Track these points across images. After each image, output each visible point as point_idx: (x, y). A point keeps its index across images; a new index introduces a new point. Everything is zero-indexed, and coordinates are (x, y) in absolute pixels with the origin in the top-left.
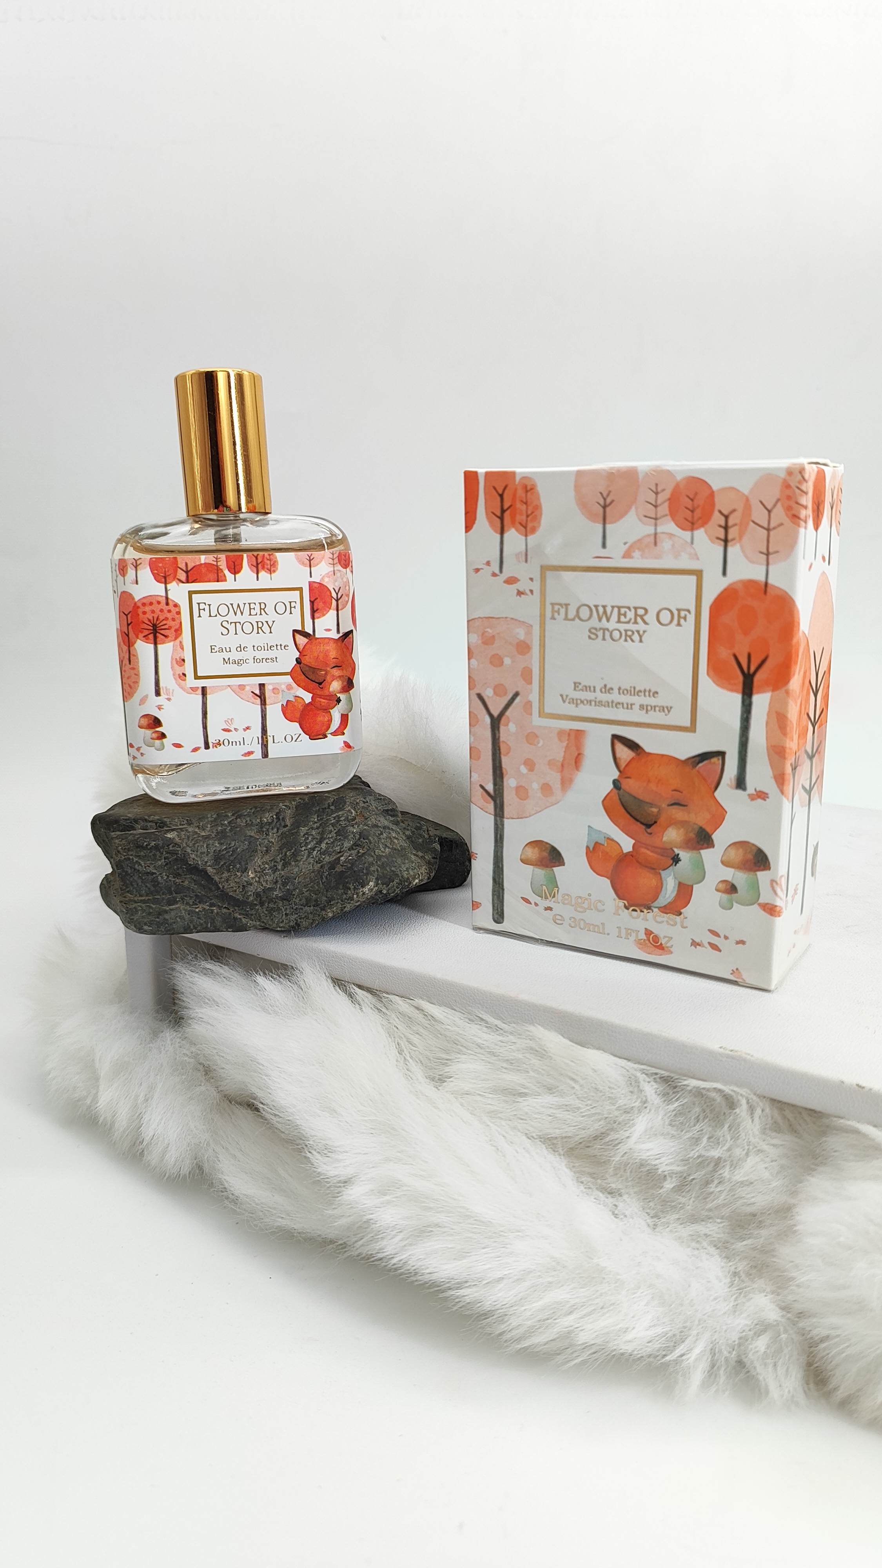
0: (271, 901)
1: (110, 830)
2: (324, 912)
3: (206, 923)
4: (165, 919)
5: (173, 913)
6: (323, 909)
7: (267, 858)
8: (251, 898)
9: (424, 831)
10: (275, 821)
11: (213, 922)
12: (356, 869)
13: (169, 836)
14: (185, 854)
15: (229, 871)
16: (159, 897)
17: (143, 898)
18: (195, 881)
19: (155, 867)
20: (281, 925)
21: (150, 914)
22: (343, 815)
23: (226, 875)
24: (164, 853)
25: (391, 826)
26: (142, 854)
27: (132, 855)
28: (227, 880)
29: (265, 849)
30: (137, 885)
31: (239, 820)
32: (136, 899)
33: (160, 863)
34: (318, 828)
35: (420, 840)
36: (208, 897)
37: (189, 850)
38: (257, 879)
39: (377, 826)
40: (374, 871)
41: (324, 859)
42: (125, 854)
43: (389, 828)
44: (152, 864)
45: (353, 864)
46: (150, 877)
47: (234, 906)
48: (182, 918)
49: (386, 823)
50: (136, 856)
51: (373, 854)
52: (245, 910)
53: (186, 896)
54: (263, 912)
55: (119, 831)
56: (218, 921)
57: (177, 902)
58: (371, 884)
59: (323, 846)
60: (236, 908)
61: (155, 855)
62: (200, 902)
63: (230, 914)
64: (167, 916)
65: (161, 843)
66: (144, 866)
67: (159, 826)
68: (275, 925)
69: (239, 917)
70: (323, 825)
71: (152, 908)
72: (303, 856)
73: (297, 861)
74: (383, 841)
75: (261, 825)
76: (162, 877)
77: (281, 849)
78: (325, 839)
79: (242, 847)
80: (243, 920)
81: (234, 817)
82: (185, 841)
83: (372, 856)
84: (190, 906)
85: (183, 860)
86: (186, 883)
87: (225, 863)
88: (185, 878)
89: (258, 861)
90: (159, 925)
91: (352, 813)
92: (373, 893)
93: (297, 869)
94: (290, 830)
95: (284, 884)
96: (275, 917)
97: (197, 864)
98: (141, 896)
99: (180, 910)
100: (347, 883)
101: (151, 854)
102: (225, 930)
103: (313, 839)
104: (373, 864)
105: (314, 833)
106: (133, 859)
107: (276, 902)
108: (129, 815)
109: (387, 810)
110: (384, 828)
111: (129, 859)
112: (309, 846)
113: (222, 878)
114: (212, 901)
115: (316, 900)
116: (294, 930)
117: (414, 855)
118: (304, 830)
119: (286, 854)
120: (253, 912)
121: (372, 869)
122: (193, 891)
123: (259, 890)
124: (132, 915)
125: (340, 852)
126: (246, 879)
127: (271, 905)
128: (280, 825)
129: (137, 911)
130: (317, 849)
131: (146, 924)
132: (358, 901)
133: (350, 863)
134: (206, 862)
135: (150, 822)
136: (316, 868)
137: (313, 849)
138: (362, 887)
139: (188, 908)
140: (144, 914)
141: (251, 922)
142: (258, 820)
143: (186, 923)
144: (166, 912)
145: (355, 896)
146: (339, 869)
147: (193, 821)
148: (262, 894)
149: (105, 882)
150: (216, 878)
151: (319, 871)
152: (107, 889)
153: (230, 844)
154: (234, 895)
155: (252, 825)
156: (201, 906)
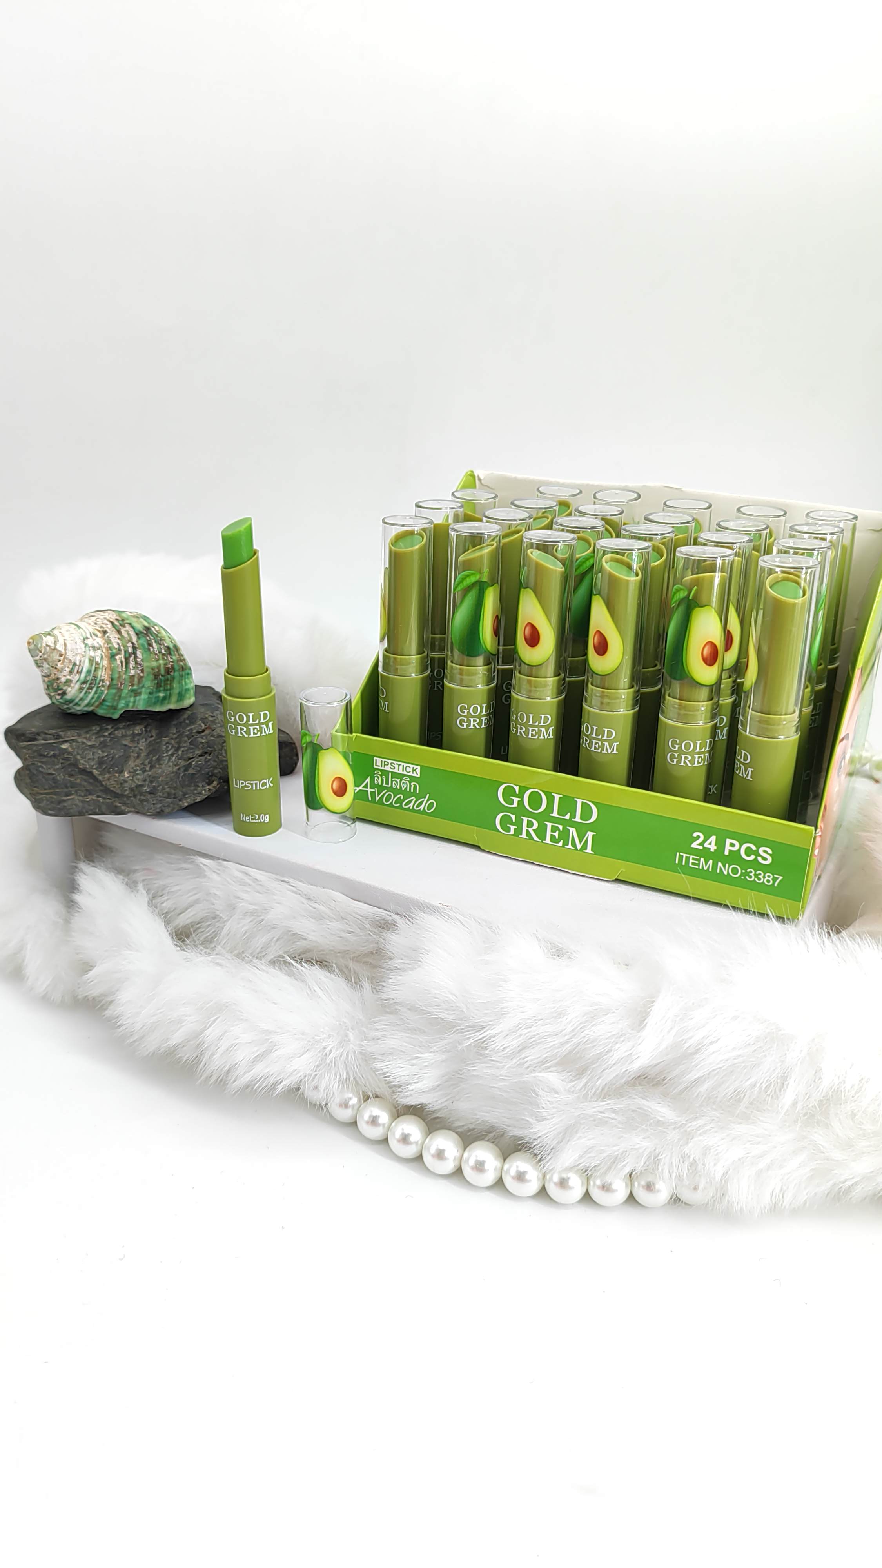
1: (18, 741)
2: (180, 803)
3: (95, 809)
4: (64, 806)
5: (69, 802)
6: (180, 800)
7: (138, 762)
8: (127, 792)
10: (144, 732)
11: (100, 807)
12: (203, 772)
13: (63, 746)
14: (77, 760)
15: (109, 772)
16: (58, 790)
17: (47, 791)
18: (84, 779)
19: (55, 769)
20: (151, 811)
22: (195, 728)
23: (107, 776)
24: (61, 759)
26: (44, 760)
27: (36, 761)
28: (109, 779)
29: (136, 754)
30: (42, 781)
31: (116, 732)
32: (42, 792)
33: (57, 767)
36: (95, 791)
37: (79, 757)
38: (131, 778)
39: (221, 736)
40: (217, 773)
41: (180, 763)
44: (52, 767)
45: (201, 768)
46: (51, 777)
47: (114, 797)
48: (76, 805)
50: (40, 762)
51: (217, 759)
52: (123, 800)
53: (79, 790)
54: (136, 802)
55: (26, 742)
56: (104, 808)
57: (72, 794)
58: (215, 783)
59: (180, 753)
60: (116, 799)
61: (54, 761)
62: (89, 794)
63: (112, 803)
64: (65, 804)
65: (57, 752)
67: (57, 739)
68: (146, 811)
69: (119, 805)
70: (181, 735)
71: (54, 798)
72: (165, 760)
73: (161, 764)
74: (225, 748)
75: (134, 735)
76: (60, 777)
77: (148, 754)
78: (181, 747)
79: (118, 753)
80: (123, 807)
81: (112, 730)
82: (76, 750)
83: (216, 762)
84: (82, 796)
85: (75, 765)
86: (78, 781)
87: (106, 767)
88: (78, 778)
89: (131, 764)
91: (202, 727)
92: (216, 789)
93: (160, 771)
94: (155, 740)
95: (151, 782)
96: (145, 805)
97: (86, 768)
98: (45, 789)
99: (75, 800)
100: (198, 782)
101: (50, 760)
102: (110, 813)
103: (172, 747)
104: (216, 768)
105: (173, 742)
106: (37, 764)
107: (145, 795)
108: (33, 730)
111: (34, 764)
112: (170, 753)
113: (104, 778)
114: (98, 794)
116: (160, 814)
118: (165, 739)
119: (152, 760)
120: (129, 802)
121: (216, 771)
122: (84, 787)
123: (133, 786)
124: (40, 803)
125: (192, 758)
126: (122, 778)
127: (142, 797)
128: (148, 735)
129: (43, 800)
130: (175, 755)
131: (50, 810)
132: (206, 795)
133: (199, 768)
134: (93, 766)
135: (50, 734)
136: (174, 770)
137: (172, 755)
138: (208, 785)
139: (81, 798)
140: (49, 802)
141: (128, 808)
142: (131, 732)
143: (82, 808)
144: (64, 801)
145: (203, 792)
146: (191, 771)
147: (82, 733)
148: (135, 789)
149: (18, 775)
150: (100, 778)
151: (176, 772)
152: (20, 780)
153: (110, 752)
154: (114, 790)
155: (126, 736)
156: (90, 797)
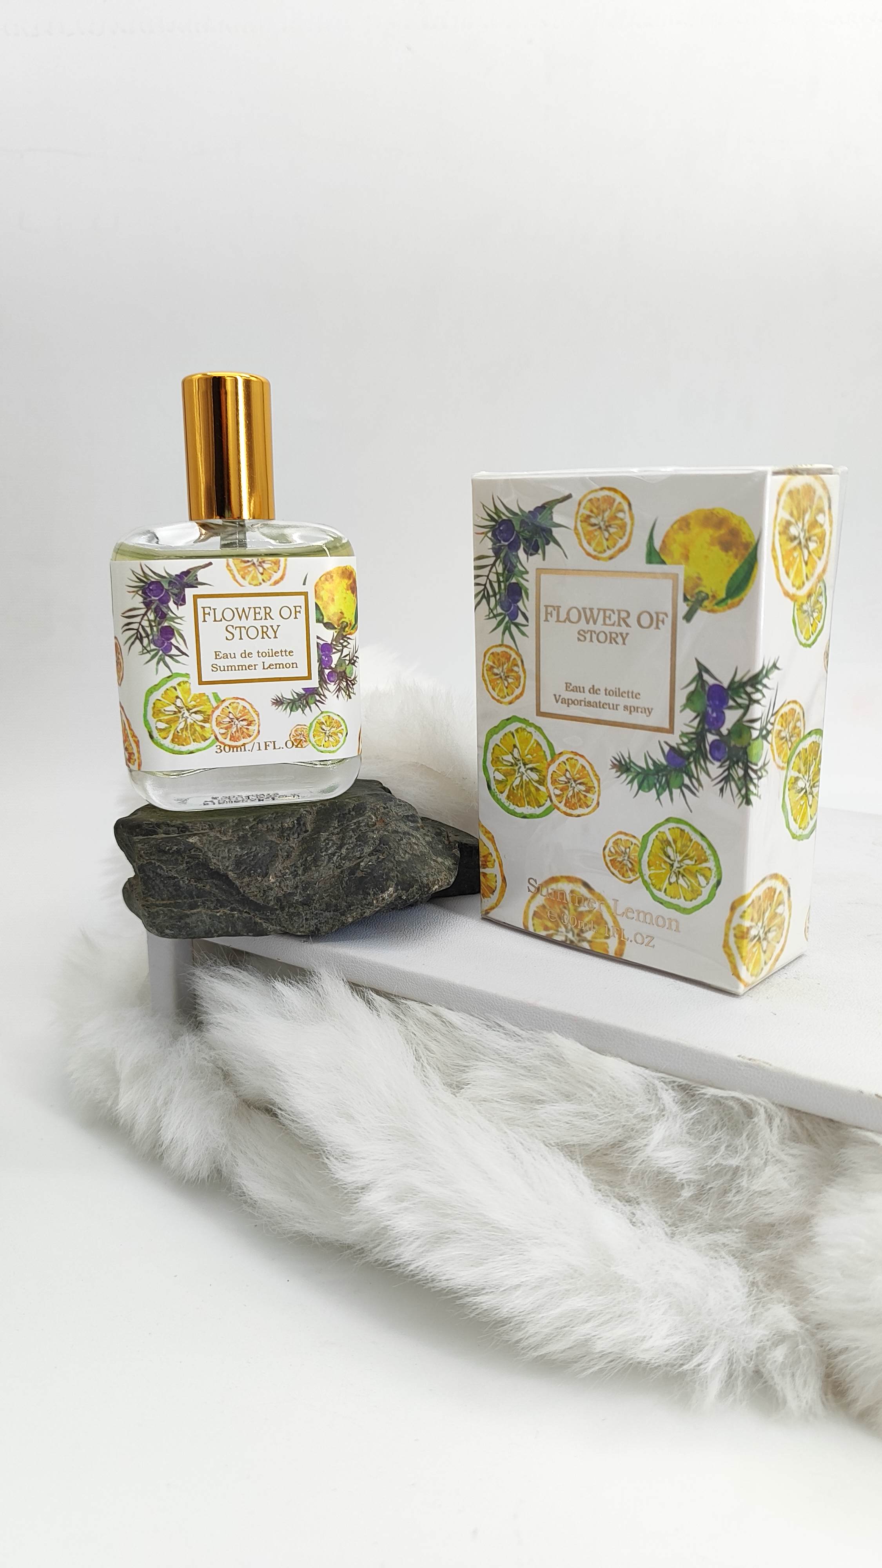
0: (291, 905)
1: (132, 834)
2: (344, 918)
3: (227, 927)
4: (186, 923)
5: (194, 918)
6: (343, 914)
7: (288, 863)
8: (272, 903)
9: (444, 837)
10: (296, 826)
11: (234, 926)
12: (375, 875)
13: (190, 840)
14: (206, 858)
15: (250, 875)
16: (180, 901)
17: (165, 902)
18: (216, 885)
19: (176, 871)
20: (302, 930)
21: (171, 917)
22: (363, 820)
23: (246, 880)
24: (186, 857)
25: (411, 831)
26: (164, 858)
27: (154, 859)
28: (248, 885)
29: (286, 854)
30: (159, 889)
31: (260, 825)
32: (158, 902)
33: (181, 867)
34: (338, 834)
35: (440, 846)
36: (229, 902)
37: (210, 855)
38: (278, 884)
39: (397, 832)
40: (394, 877)
41: (344, 864)
42: (147, 858)
43: (409, 834)
44: (175, 868)
45: (372, 870)
46: (172, 882)
47: (254, 911)
48: (203, 922)
49: (406, 829)
50: (159, 861)
51: (393, 860)
52: (266, 915)
53: (207, 900)
54: (283, 917)
55: (141, 835)
56: (239, 926)
57: (198, 907)
58: (391, 889)
59: (344, 851)
60: (257, 913)
61: (177, 859)
62: (221, 907)
63: (251, 918)
64: (188, 920)
65: (182, 847)
66: (166, 870)
67: (182, 831)
68: (295, 930)
69: (260, 921)
70: (343, 831)
71: (173, 912)
72: (323, 861)
73: (318, 866)
74: (403, 846)
75: (282, 830)
76: (184, 882)
77: (301, 854)
78: (345, 844)
79: (262, 851)
80: (264, 924)
81: (255, 823)
82: (206, 845)
83: (392, 862)
84: (211, 910)
85: (205, 865)
86: (208, 887)
87: (246, 868)
88: (207, 883)
89: (279, 865)
90: (180, 929)
91: (372, 819)
92: (393, 898)
93: (316, 875)
94: (311, 835)
95: (305, 889)
96: (295, 921)
97: (220, 869)
98: (163, 900)
99: (201, 915)
100: (367, 888)
101: (173, 859)
102: (245, 934)
103: (334, 844)
104: (393, 869)
105: (334, 838)
106: (155, 864)
107: (296, 907)
108: (152, 820)
109: (407, 816)
110: (404, 833)
111: (151, 863)
112: (330, 852)
113: (242, 883)
114: (233, 906)
115: (336, 905)
116: (315, 935)
117: (434, 861)
118: (324, 835)
119: (306, 860)
120: (274, 917)
121: (392, 874)
122: (214, 895)
123: (279, 895)
124: (154, 919)
125: (359, 858)
126: (267, 884)
127: (292, 910)
128: (301, 830)
129: (159, 914)
130: (337, 854)
131: (167, 928)
132: (378, 906)
133: (369, 869)
134: (228, 867)
135: (172, 826)
136: (336, 873)
137: (334, 854)
138: (382, 892)
139: (210, 912)
140: (166, 918)
141: (271, 926)
142: (279, 826)
143: (207, 927)
144: (188, 916)
145: (375, 902)
146: (359, 874)
147: (215, 826)
148: (282, 898)
149: (128, 886)
150: (237, 883)
151: (339, 876)
152: (130, 893)
153: (251, 849)
154: (255, 900)
155: (273, 830)
156: (222, 910)
